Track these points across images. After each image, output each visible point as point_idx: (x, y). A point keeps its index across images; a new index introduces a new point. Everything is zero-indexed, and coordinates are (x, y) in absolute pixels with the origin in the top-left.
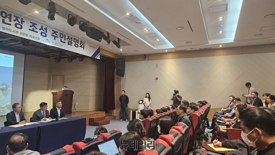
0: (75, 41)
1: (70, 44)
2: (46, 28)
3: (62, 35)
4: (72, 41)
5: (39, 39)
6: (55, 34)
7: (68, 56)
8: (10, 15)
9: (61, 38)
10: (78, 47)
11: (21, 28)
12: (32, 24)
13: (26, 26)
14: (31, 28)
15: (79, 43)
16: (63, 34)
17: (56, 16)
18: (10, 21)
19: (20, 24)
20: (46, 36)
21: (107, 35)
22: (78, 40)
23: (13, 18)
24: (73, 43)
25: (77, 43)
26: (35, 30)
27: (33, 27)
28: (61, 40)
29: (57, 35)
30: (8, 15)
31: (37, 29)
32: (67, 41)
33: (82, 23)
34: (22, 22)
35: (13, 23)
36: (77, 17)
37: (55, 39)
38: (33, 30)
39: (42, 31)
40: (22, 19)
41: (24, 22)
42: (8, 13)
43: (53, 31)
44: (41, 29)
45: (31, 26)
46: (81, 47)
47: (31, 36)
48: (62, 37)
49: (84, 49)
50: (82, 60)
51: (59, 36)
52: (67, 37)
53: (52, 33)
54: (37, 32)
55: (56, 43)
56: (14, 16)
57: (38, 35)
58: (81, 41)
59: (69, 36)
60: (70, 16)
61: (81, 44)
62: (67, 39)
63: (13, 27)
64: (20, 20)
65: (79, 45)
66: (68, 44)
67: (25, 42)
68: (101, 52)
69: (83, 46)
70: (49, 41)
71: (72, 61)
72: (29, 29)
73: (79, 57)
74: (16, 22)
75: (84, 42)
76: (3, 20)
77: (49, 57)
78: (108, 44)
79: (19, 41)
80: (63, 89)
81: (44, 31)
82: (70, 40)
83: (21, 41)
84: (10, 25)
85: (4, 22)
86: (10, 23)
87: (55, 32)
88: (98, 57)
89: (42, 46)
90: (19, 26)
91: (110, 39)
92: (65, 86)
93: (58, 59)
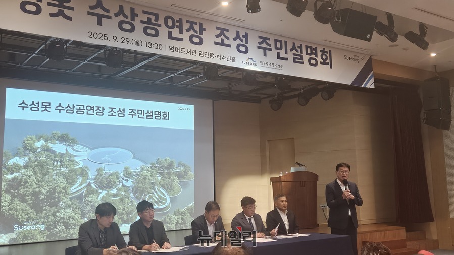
0: (309, 52)
1: (298, 60)
2: (247, 34)
3: (280, 44)
4: (302, 52)
5: (234, 60)
6: (264, 44)
7: (298, 92)
8: (180, 21)
9: (278, 51)
10: (316, 65)
11: (201, 43)
12: (218, 32)
13: (209, 37)
14: (219, 40)
15: (319, 54)
16: (281, 42)
18: (181, 32)
19: (198, 34)
20: (246, 52)
21: (385, 22)
22: (316, 49)
23: (186, 26)
24: (306, 58)
25: (313, 56)
26: (226, 42)
27: (222, 37)
28: (278, 54)
29: (269, 45)
30: (177, 21)
31: (228, 38)
32: (290, 56)
33: (319, 4)
34: (202, 29)
35: (186, 36)
37: (265, 55)
38: (222, 44)
39: (238, 42)
40: (201, 25)
41: (205, 29)
42: (176, 18)
43: (260, 37)
44: (238, 37)
45: (217, 36)
46: (324, 63)
47: (219, 56)
48: (281, 49)
49: (331, 67)
50: (331, 96)
51: (273, 47)
52: (290, 46)
53: (260, 43)
55: (267, 64)
56: (188, 21)
57: (232, 52)
58: (324, 49)
59: (294, 44)
61: (324, 57)
62: (291, 50)
63: (186, 45)
64: (197, 27)
65: (319, 60)
66: (294, 62)
67: (211, 70)
68: (377, 69)
69: (328, 61)
70: (253, 62)
71: (307, 101)
72: (216, 43)
73: (322, 90)
74: (192, 32)
75: (330, 51)
76: (170, 33)
77: (257, 100)
78: (392, 43)
79: (199, 73)
80: (292, 170)
81: (242, 41)
82: (297, 51)
83: (202, 71)
84: (181, 40)
85: (170, 37)
86: (180, 36)
87: (264, 40)
88: (370, 84)
89: (240, 77)
90: (196, 40)
91: (396, 30)
92: (297, 163)
93: (277, 103)
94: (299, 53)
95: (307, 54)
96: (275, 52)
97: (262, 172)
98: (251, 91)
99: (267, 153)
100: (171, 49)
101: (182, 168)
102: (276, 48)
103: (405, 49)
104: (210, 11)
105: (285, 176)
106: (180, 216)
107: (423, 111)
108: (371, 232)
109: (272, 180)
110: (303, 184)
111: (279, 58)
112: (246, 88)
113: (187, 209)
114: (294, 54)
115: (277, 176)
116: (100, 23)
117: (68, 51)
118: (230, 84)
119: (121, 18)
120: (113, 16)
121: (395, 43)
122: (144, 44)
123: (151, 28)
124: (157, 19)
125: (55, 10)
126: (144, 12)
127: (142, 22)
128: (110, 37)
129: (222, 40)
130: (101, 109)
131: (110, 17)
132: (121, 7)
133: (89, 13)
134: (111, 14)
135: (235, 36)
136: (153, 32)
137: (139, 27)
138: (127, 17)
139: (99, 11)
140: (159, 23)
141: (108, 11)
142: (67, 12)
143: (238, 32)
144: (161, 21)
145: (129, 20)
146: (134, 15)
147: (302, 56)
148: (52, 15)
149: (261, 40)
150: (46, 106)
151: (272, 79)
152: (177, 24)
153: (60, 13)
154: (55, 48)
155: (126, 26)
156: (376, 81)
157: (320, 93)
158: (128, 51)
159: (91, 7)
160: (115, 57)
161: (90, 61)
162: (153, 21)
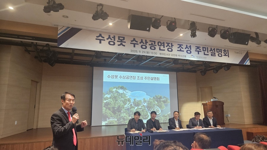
0: (218, 51)
1: (213, 55)
2: (190, 46)
4: (215, 51)
5: (185, 57)
6: (198, 49)
7: (213, 68)
9: (204, 52)
10: (221, 56)
11: (172, 51)
12: (179, 46)
13: (175, 48)
14: (179, 49)
15: (223, 52)
16: (205, 48)
17: (198, 33)
18: (164, 47)
19: (171, 48)
20: (191, 53)
21: (254, 36)
22: (221, 50)
23: (166, 45)
24: (217, 54)
25: (220, 53)
26: (182, 50)
29: (200, 50)
30: (163, 43)
31: (183, 48)
32: (210, 53)
33: (222, 32)
34: (172, 46)
35: (166, 48)
36: (217, 27)
37: (198, 54)
38: (180, 50)
39: (187, 49)
40: (172, 44)
41: (173, 46)
42: (162, 42)
43: (196, 47)
44: (187, 47)
46: (225, 55)
47: (179, 56)
49: (229, 57)
50: (228, 69)
51: (202, 50)
52: (209, 49)
53: (196, 49)
54: (183, 51)
55: (200, 57)
56: (166, 43)
57: (185, 53)
58: (225, 50)
59: (211, 48)
60: (210, 29)
61: (225, 53)
62: (210, 51)
63: (166, 52)
64: (170, 45)
65: (223, 54)
66: (212, 55)
67: (176, 61)
69: (227, 54)
70: (194, 57)
71: (217, 71)
72: (178, 50)
73: (224, 66)
74: (168, 47)
75: (228, 50)
76: (160, 48)
77: (195, 72)
78: (258, 45)
79: (171, 62)
80: (212, 100)
81: (189, 49)
82: (213, 51)
83: (172, 61)
84: (164, 50)
85: (160, 49)
86: (164, 49)
87: (198, 48)
88: (248, 63)
89: (188, 63)
90: (170, 50)
91: (260, 39)
92: (214, 97)
93: (204, 72)
94: (214, 52)
95: (217, 52)
96: (203, 52)
97: (198, 100)
98: (193, 68)
99: (200, 93)
100: (160, 54)
101: (165, 99)
102: (203, 50)
103: (265, 47)
104: (175, 38)
105: (209, 102)
106: (165, 118)
108: (250, 128)
109: (203, 104)
110: (217, 106)
111: (205, 54)
112: (190, 67)
113: (167, 115)
114: (211, 53)
115: (205, 103)
116: (134, 47)
117: (124, 57)
118: (183, 66)
119: (142, 44)
120: (139, 44)
121: (260, 45)
122: (150, 53)
123: (153, 47)
124: (155, 43)
125: (119, 43)
126: (150, 41)
127: (149, 45)
128: (138, 51)
129: (180, 49)
130: (134, 77)
131: (138, 44)
132: (142, 40)
133: (131, 43)
134: (138, 43)
135: (185, 47)
136: (153, 48)
137: (148, 47)
139: (134, 42)
140: (155, 44)
141: (137, 42)
142: (123, 44)
143: (187, 46)
144: (156, 44)
145: (145, 44)
146: (146, 42)
147: (215, 53)
148: (119, 45)
149: (197, 48)
150: (116, 77)
151: (201, 63)
152: (163, 44)
153: (121, 44)
154: (120, 56)
155: (144, 47)
156: (251, 61)
157: (223, 68)
158: (144, 56)
159: (132, 41)
160: (140, 58)
161: (131, 60)
162: (153, 44)
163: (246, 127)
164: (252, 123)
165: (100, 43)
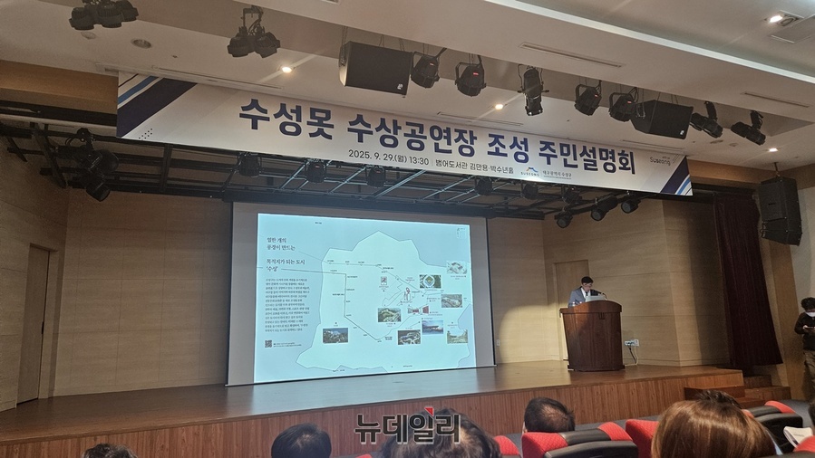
0: (604, 156)
1: (590, 166)
2: (525, 139)
3: (567, 148)
4: (595, 157)
5: (511, 171)
6: (547, 150)
7: (591, 204)
8: (448, 130)
9: (565, 157)
10: (614, 171)
11: (472, 154)
12: (492, 139)
13: (482, 146)
14: (493, 149)
15: (617, 158)
16: (568, 146)
17: (546, 102)
18: (449, 143)
19: (469, 144)
20: (526, 160)
21: (704, 113)
22: (613, 152)
23: (454, 136)
24: (600, 164)
25: (610, 161)
26: (502, 150)
27: (497, 145)
28: (565, 160)
29: (554, 151)
31: (504, 147)
32: (580, 162)
33: (616, 99)
34: (473, 138)
35: (455, 147)
36: (600, 85)
37: (549, 163)
38: (497, 153)
39: (516, 149)
40: (471, 133)
41: (476, 138)
42: (443, 128)
43: (542, 142)
44: (515, 144)
45: (491, 145)
46: (624, 168)
47: (493, 168)
48: (568, 154)
49: (633, 173)
50: (634, 208)
51: (558, 153)
52: (579, 151)
53: (542, 149)
54: (506, 155)
55: (552, 173)
56: (456, 131)
57: (509, 161)
58: (623, 151)
59: (585, 147)
60: (582, 90)
61: (624, 161)
62: (581, 155)
63: (455, 156)
64: (467, 137)
65: (618, 164)
66: (586, 168)
67: (484, 184)
69: (629, 166)
70: (535, 172)
71: (603, 215)
72: (489, 153)
73: (622, 200)
74: (461, 142)
75: (631, 154)
76: (437, 145)
77: (540, 216)
78: (714, 139)
79: (471, 188)
81: (520, 148)
82: (589, 156)
83: (474, 185)
84: (450, 152)
85: (437, 150)
86: (448, 148)
87: (548, 145)
88: (686, 190)
89: (520, 189)
90: (467, 151)
91: (718, 122)
93: (565, 218)
94: (592, 158)
95: (602, 158)
96: (561, 158)
97: (548, 301)
98: (532, 206)
99: (555, 279)
100: (439, 162)
102: (562, 154)
103: (734, 145)
104: (481, 117)
107: (761, 222)
108: (695, 376)
109: (562, 311)
110: (602, 316)
111: (566, 165)
112: (524, 202)
114: (585, 160)
116: (360, 140)
117: (328, 172)
118: (506, 198)
119: (383, 132)
120: (374, 131)
121: (718, 139)
122: (409, 160)
123: (415, 143)
124: (421, 131)
125: (314, 129)
126: (408, 124)
127: (406, 135)
128: (372, 155)
129: (497, 149)
131: (371, 133)
132: (383, 121)
133: (350, 130)
135: (511, 143)
136: (418, 145)
137: (403, 141)
138: (389, 131)
139: (360, 126)
140: (424, 134)
141: (369, 126)
142: (327, 130)
143: (515, 139)
144: (427, 133)
145: (392, 134)
146: (396, 128)
147: (595, 162)
148: (312, 135)
149: (543, 146)
151: (558, 191)
152: (445, 134)
153: (320, 132)
154: (315, 169)
155: (389, 141)
156: (694, 186)
157: (619, 205)
158: (390, 168)
159: (351, 123)
160: (377, 175)
161: (350, 181)
162: (417, 133)
163: (684, 373)
164: (699, 363)
165: (255, 126)
